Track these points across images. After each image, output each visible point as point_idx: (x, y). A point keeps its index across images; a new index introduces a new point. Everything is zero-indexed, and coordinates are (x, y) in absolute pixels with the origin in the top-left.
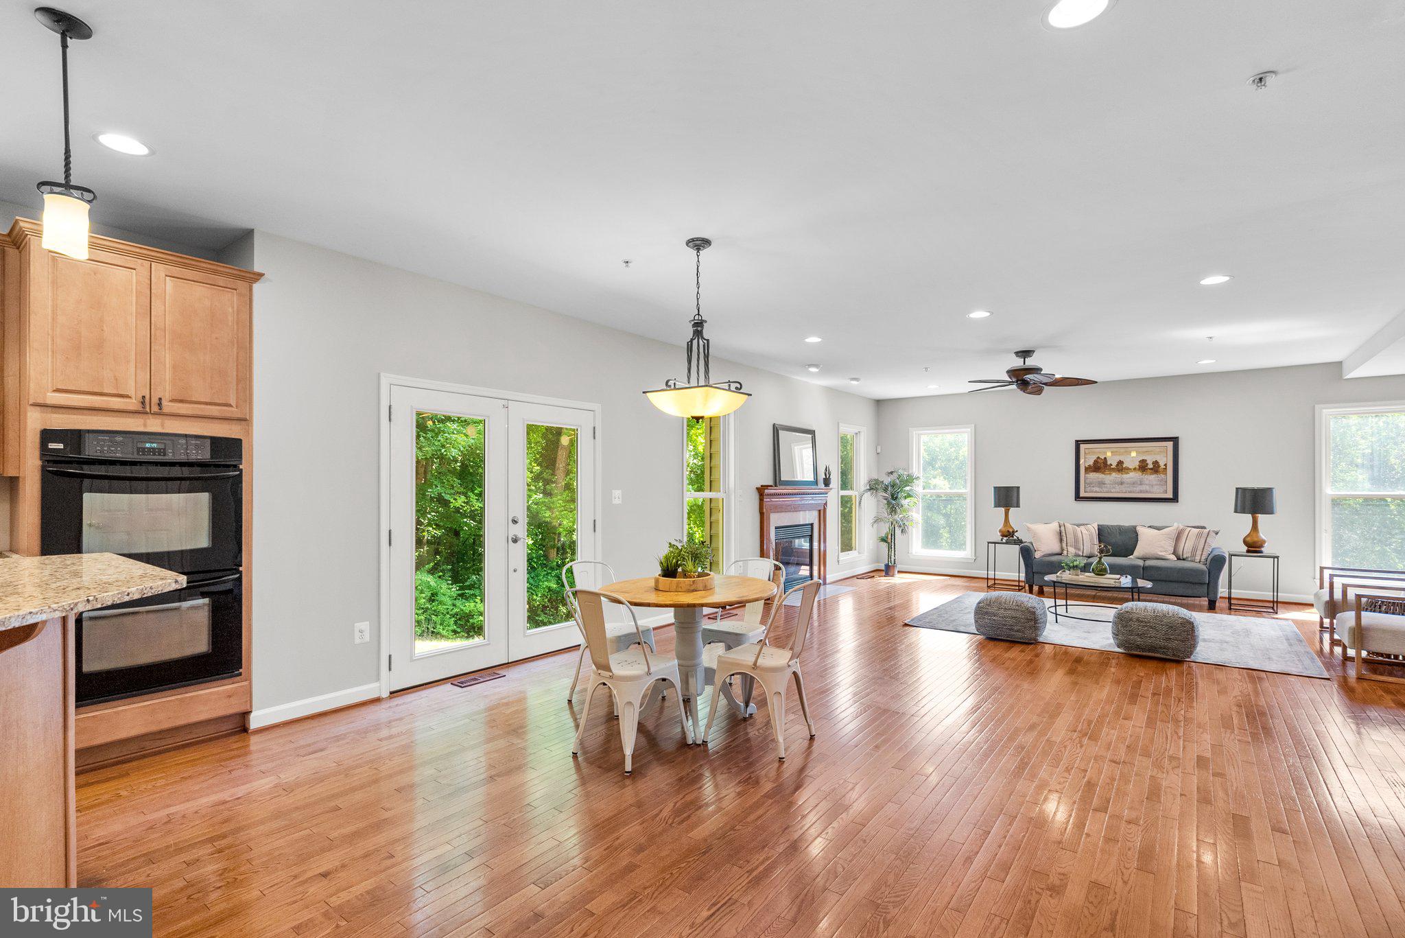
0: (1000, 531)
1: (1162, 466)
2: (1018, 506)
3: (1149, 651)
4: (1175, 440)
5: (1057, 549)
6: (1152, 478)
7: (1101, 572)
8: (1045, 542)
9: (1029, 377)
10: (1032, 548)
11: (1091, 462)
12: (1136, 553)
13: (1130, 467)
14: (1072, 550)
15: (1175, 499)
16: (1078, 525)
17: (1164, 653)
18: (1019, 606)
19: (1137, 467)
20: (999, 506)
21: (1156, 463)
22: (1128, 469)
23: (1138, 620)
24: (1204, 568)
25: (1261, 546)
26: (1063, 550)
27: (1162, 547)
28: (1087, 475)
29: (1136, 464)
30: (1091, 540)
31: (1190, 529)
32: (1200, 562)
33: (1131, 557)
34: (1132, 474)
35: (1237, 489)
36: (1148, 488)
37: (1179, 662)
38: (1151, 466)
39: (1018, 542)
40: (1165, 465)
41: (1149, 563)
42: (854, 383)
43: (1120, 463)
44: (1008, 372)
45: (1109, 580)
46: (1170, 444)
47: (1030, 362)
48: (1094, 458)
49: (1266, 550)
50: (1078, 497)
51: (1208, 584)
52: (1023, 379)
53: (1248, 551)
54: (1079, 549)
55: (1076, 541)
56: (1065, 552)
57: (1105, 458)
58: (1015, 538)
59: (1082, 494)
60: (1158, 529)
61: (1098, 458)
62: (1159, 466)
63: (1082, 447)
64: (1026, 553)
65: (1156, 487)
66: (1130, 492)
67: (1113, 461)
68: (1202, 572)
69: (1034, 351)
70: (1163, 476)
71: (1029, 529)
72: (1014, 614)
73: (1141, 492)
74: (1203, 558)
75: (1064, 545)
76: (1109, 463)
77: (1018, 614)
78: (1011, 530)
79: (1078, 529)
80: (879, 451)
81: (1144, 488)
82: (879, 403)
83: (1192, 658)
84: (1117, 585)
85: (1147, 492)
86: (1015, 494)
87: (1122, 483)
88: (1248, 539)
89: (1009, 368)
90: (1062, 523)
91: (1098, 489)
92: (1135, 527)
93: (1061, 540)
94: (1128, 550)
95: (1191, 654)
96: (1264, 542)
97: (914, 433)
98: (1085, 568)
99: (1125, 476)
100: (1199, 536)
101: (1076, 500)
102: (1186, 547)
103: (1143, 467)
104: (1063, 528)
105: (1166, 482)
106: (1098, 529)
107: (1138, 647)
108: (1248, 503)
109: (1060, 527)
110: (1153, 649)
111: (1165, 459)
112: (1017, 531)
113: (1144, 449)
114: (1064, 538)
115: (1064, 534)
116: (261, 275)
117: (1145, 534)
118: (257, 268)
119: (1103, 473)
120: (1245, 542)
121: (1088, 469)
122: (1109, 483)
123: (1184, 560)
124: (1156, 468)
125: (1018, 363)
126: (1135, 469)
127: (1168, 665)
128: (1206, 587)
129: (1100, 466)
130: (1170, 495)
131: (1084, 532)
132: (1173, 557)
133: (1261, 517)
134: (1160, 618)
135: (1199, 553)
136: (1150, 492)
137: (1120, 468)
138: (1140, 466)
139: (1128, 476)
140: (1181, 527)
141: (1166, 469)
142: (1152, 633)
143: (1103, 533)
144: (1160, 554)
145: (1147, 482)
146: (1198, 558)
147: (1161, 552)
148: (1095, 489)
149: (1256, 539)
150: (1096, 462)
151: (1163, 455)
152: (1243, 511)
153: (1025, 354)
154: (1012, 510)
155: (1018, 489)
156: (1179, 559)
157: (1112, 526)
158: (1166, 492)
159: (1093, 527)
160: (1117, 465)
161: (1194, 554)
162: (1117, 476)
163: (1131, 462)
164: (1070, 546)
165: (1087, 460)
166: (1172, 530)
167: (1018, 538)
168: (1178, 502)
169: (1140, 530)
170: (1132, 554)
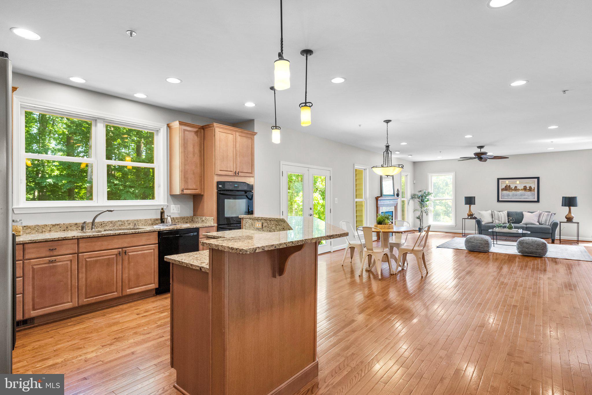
0: (467, 214)
1: (533, 188)
2: (474, 204)
3: (530, 254)
4: (538, 178)
5: (491, 221)
6: (529, 193)
7: (510, 228)
8: (486, 218)
9: (482, 156)
10: (481, 220)
11: (504, 187)
12: (523, 222)
13: (520, 189)
14: (497, 221)
17: (535, 254)
18: (482, 239)
20: (467, 204)
21: (530, 187)
22: (519, 189)
23: (526, 243)
24: (550, 227)
25: (572, 219)
26: (493, 221)
27: (533, 220)
28: (502, 192)
29: (522, 188)
30: (505, 217)
31: (544, 212)
32: (548, 225)
33: (521, 224)
34: (520, 192)
35: (563, 197)
36: (527, 197)
37: (541, 257)
38: (528, 188)
39: (475, 218)
40: (534, 188)
41: (528, 226)
42: (410, 156)
43: (516, 187)
44: (474, 154)
45: (514, 231)
46: (536, 180)
47: (483, 150)
48: (505, 185)
49: (574, 220)
50: (498, 201)
51: (551, 233)
52: (480, 156)
53: (567, 221)
54: (500, 221)
55: (499, 217)
57: (510, 185)
58: (474, 217)
59: (500, 199)
60: (532, 213)
61: (507, 185)
62: (532, 188)
63: (500, 181)
64: (479, 222)
66: (520, 199)
67: (513, 186)
68: (549, 229)
69: (484, 146)
70: (533, 192)
71: (479, 213)
72: (480, 242)
73: (524, 198)
74: (549, 224)
75: (494, 219)
76: (511, 187)
77: (482, 242)
78: (472, 214)
79: (499, 213)
80: (415, 182)
81: (525, 197)
82: (415, 163)
83: (546, 256)
84: (517, 232)
85: (526, 198)
86: (473, 199)
87: (516, 195)
88: (567, 216)
90: (493, 211)
91: (506, 197)
92: (522, 212)
93: (492, 217)
95: (545, 254)
96: (573, 217)
97: (430, 175)
98: (504, 227)
99: (518, 192)
100: (548, 215)
101: (497, 202)
102: (543, 219)
103: (525, 189)
104: (493, 213)
105: (535, 194)
106: (507, 213)
107: (526, 252)
108: (567, 203)
109: (492, 212)
110: (532, 253)
111: (534, 185)
112: (474, 214)
113: (525, 182)
114: (494, 217)
115: (493, 215)
116: (257, 133)
117: (526, 214)
118: (255, 131)
119: (509, 191)
121: (503, 190)
123: (542, 224)
124: (530, 189)
125: (478, 151)
126: (522, 189)
127: (537, 258)
128: (551, 234)
129: (507, 188)
130: (536, 200)
131: (502, 214)
132: (538, 224)
133: (572, 208)
134: (534, 242)
135: (548, 222)
137: (516, 189)
138: (524, 188)
140: (541, 212)
141: (534, 189)
142: (531, 247)
143: (509, 215)
144: (533, 222)
145: (527, 195)
146: (547, 224)
147: (533, 221)
148: (505, 197)
149: (570, 216)
150: (506, 187)
151: (533, 184)
152: (565, 206)
153: (481, 147)
154: (472, 206)
155: (475, 197)
156: (540, 224)
157: (513, 212)
158: (534, 198)
159: (506, 212)
160: (515, 188)
161: (546, 222)
162: (514, 192)
163: (520, 187)
164: (496, 220)
165: (502, 186)
166: (537, 213)
167: (475, 217)
168: (539, 202)
169: (524, 213)
170: (521, 222)
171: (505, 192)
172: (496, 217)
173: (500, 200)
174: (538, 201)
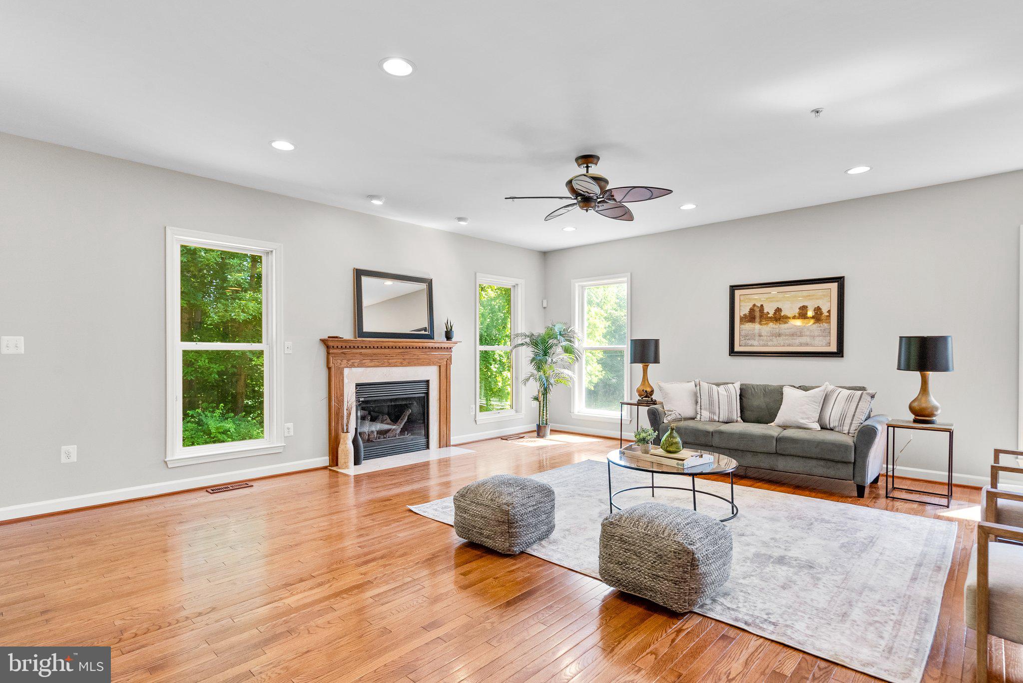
0: (638, 391)
1: (825, 313)
4: (840, 281)
5: (689, 413)
6: (814, 327)
8: (677, 403)
10: (664, 410)
11: (747, 311)
12: (781, 418)
13: (789, 315)
15: (839, 353)
16: (718, 385)
19: (797, 315)
21: (818, 310)
22: (787, 318)
24: (852, 441)
25: (932, 415)
26: (697, 413)
27: (804, 413)
28: (742, 326)
29: (796, 311)
30: (730, 403)
31: (840, 389)
32: (849, 433)
33: (772, 424)
34: (790, 323)
35: (901, 338)
38: (812, 313)
40: (829, 312)
43: (778, 310)
46: (834, 286)
47: (594, 169)
48: (750, 305)
49: (940, 419)
50: (732, 352)
51: (854, 463)
53: (915, 421)
54: (714, 413)
55: (711, 403)
56: (698, 416)
57: (762, 306)
59: (738, 348)
61: (754, 305)
62: (821, 313)
63: (738, 293)
65: (817, 339)
66: (789, 345)
67: (770, 310)
68: (849, 447)
70: (826, 325)
73: (801, 345)
74: (853, 428)
75: (699, 408)
76: (765, 311)
78: (649, 390)
79: (716, 389)
81: (803, 340)
82: (545, 255)
85: (807, 345)
86: (652, 348)
87: (780, 335)
88: (915, 404)
90: (697, 381)
92: (781, 387)
93: (695, 402)
94: (768, 417)
96: (937, 409)
99: (784, 326)
100: (849, 399)
101: (730, 355)
102: (833, 416)
103: (802, 314)
104: (698, 388)
105: (830, 332)
106: (741, 389)
108: (914, 357)
109: (696, 386)
111: (829, 305)
112: (653, 391)
113: (804, 293)
114: (700, 400)
115: (699, 394)
117: (790, 396)
119: (760, 323)
120: (912, 409)
121: (743, 319)
122: (767, 335)
123: (832, 429)
124: (818, 316)
126: (794, 317)
128: (852, 466)
129: (756, 315)
130: (833, 348)
131: (722, 392)
132: (817, 426)
133: (931, 375)
135: (848, 421)
136: (812, 345)
137: (778, 317)
138: (799, 314)
139: (786, 326)
140: (831, 387)
141: (829, 316)
143: (744, 394)
144: (802, 421)
145: (808, 333)
146: (846, 429)
147: (802, 418)
148: (755, 343)
149: (924, 405)
150: (752, 310)
151: (825, 299)
152: (908, 368)
154: (652, 367)
155: (657, 342)
156: (823, 428)
157: (757, 385)
158: (829, 344)
159: (737, 386)
160: (775, 313)
161: (842, 424)
162: (774, 326)
163: (790, 309)
164: (705, 409)
165: (742, 309)
166: (819, 391)
167: (652, 399)
168: (842, 356)
169: (787, 391)
170: (773, 421)
171: (748, 326)
172: (707, 400)
173: (736, 350)
174: (836, 353)
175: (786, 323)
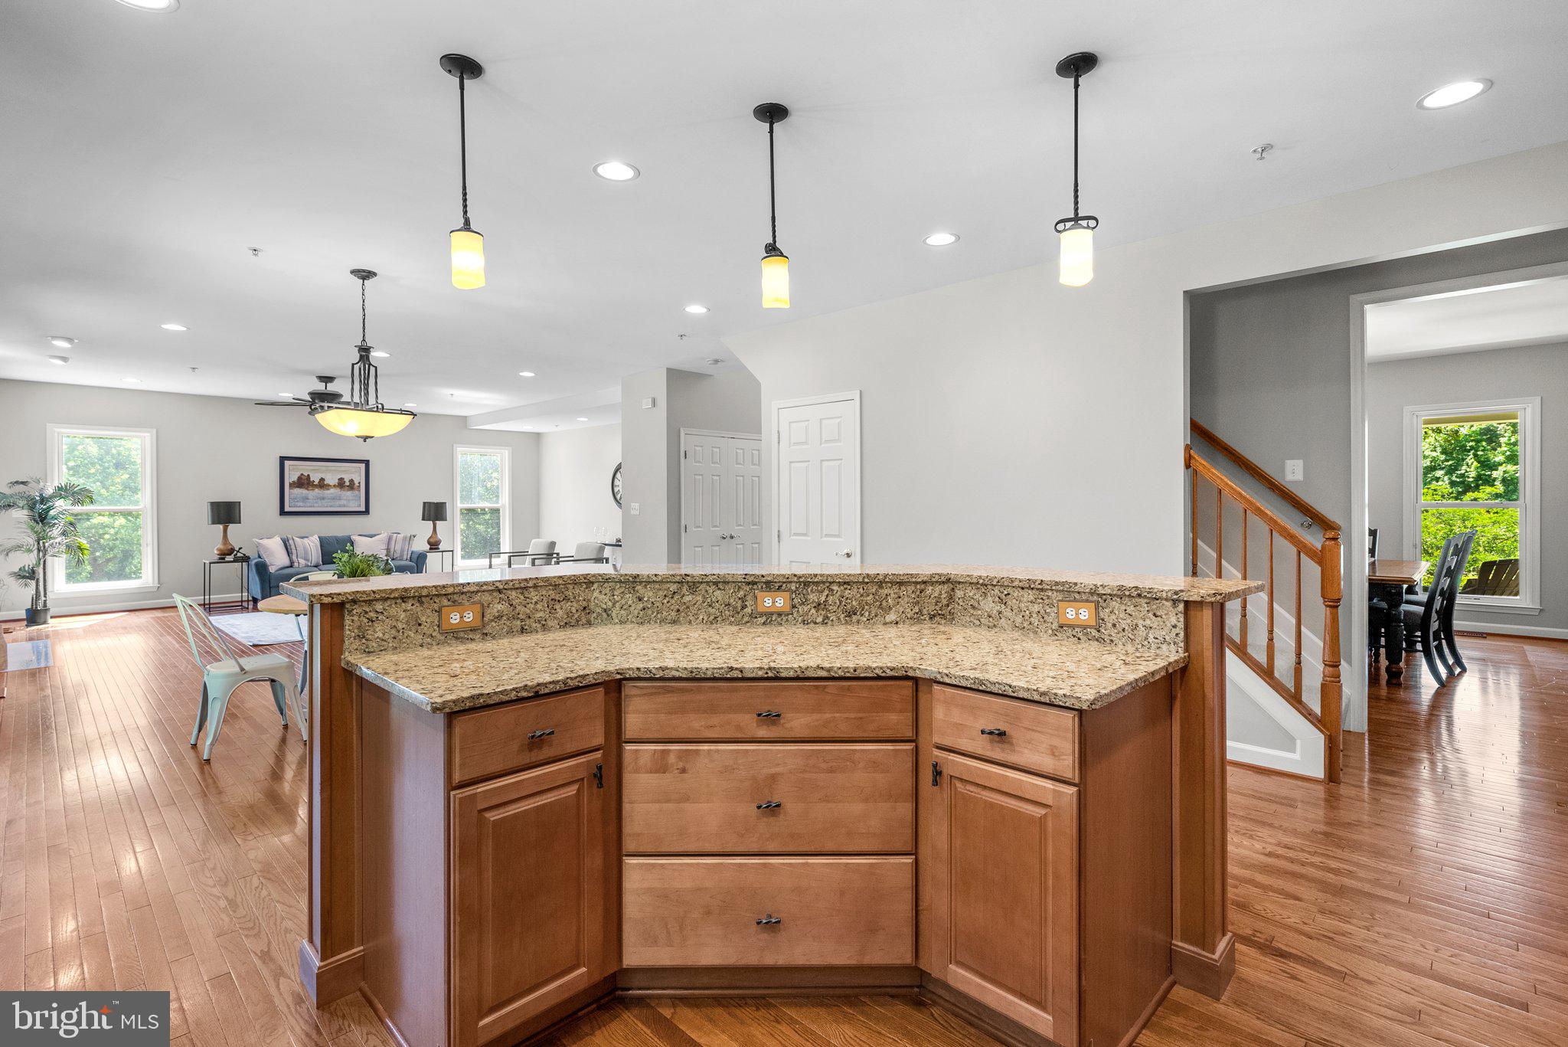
0: (219, 550)
1: (356, 484)
2: (240, 521)
4: (367, 463)
5: (287, 562)
6: (349, 493)
8: (276, 557)
10: (264, 563)
11: (295, 478)
13: (331, 484)
14: (302, 562)
16: (302, 538)
19: (337, 484)
20: (214, 524)
21: (352, 481)
22: (329, 485)
24: (413, 564)
25: (438, 544)
26: (293, 563)
28: (291, 491)
29: (336, 482)
30: (317, 552)
31: (395, 535)
32: (406, 560)
34: (332, 491)
35: (424, 503)
36: (345, 503)
38: (347, 484)
39: (246, 558)
40: (359, 483)
43: (322, 480)
44: (310, 394)
46: (363, 466)
48: (298, 475)
49: (441, 546)
50: (283, 512)
53: (431, 549)
54: (308, 560)
55: (306, 552)
56: (296, 564)
57: (308, 475)
58: (240, 555)
60: (371, 536)
61: (302, 474)
62: (354, 484)
63: (287, 463)
65: (351, 502)
66: (331, 506)
67: (315, 478)
68: (412, 567)
70: (357, 492)
71: (256, 545)
74: (409, 557)
75: (294, 557)
76: (311, 480)
78: (235, 548)
79: (306, 541)
81: (342, 502)
85: (344, 506)
87: (323, 499)
88: (431, 540)
89: (310, 390)
90: (287, 536)
91: (301, 504)
92: (350, 536)
93: (291, 553)
96: (440, 541)
97: (54, 431)
99: (326, 492)
100: (404, 540)
101: (280, 515)
103: (341, 484)
104: (289, 542)
105: (360, 497)
106: (320, 540)
108: (432, 513)
109: (284, 540)
111: (359, 478)
112: (243, 548)
113: (343, 469)
114: (294, 551)
115: (293, 547)
117: (359, 540)
119: (307, 489)
120: (429, 543)
121: (293, 485)
122: (312, 499)
124: (352, 486)
126: (334, 486)
129: (303, 482)
130: (363, 509)
131: (311, 543)
133: (438, 523)
135: (405, 553)
136: (347, 506)
137: (322, 484)
139: (328, 492)
140: (388, 534)
141: (359, 486)
143: (323, 543)
145: (345, 498)
146: (405, 557)
148: (298, 504)
149: (435, 539)
150: (300, 478)
151: (357, 474)
152: (428, 520)
153: (327, 379)
155: (239, 503)
157: (330, 537)
158: (360, 506)
159: (315, 539)
160: (319, 482)
161: (402, 556)
162: (319, 491)
163: (331, 479)
164: (301, 558)
165: (291, 476)
166: (384, 536)
167: (244, 555)
168: (369, 514)
169: (355, 538)
171: (297, 491)
172: (301, 552)
173: (286, 510)
174: (367, 512)
175: (328, 489)
